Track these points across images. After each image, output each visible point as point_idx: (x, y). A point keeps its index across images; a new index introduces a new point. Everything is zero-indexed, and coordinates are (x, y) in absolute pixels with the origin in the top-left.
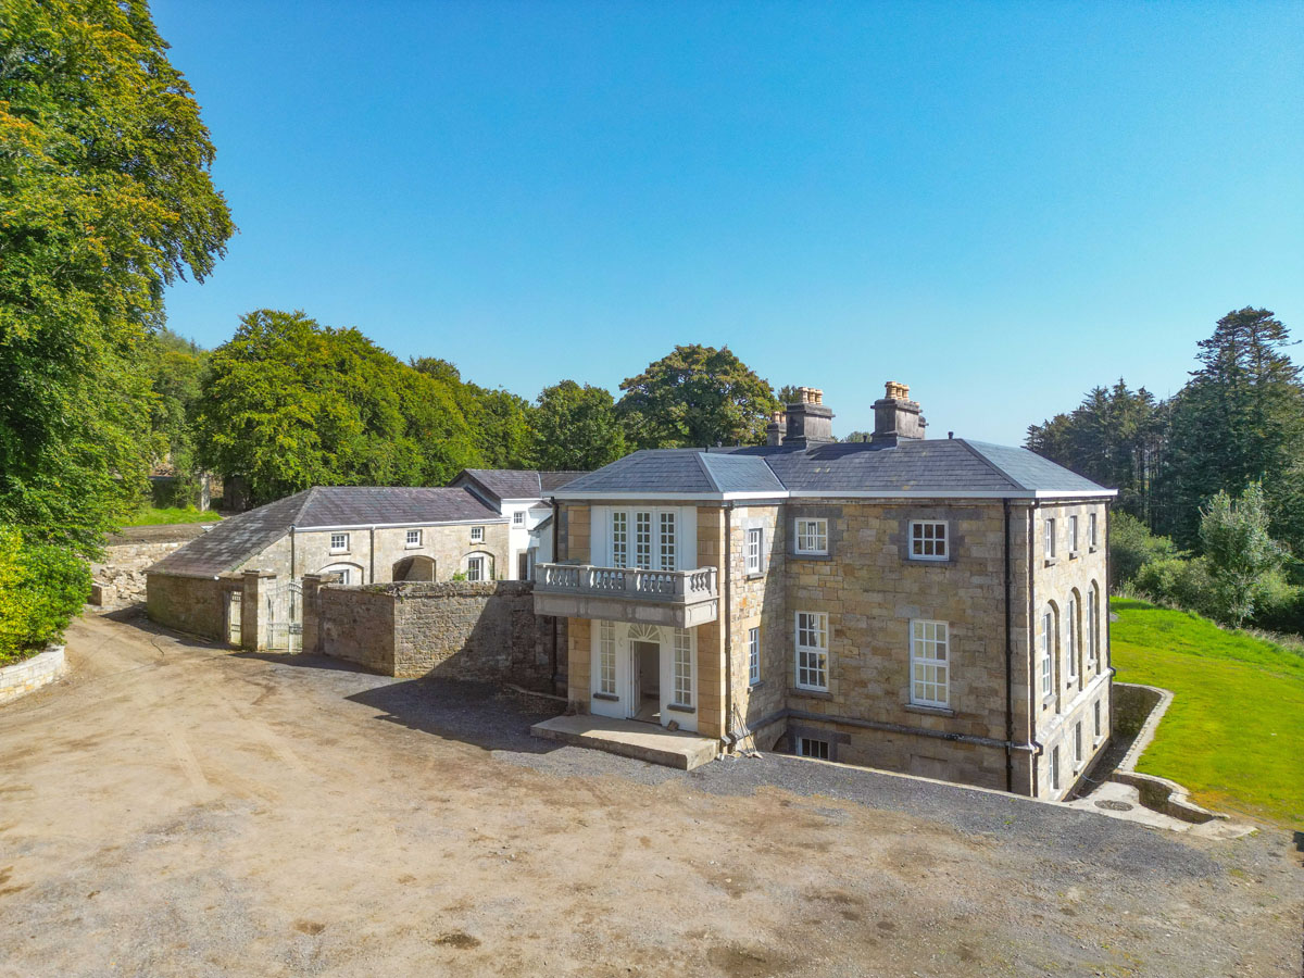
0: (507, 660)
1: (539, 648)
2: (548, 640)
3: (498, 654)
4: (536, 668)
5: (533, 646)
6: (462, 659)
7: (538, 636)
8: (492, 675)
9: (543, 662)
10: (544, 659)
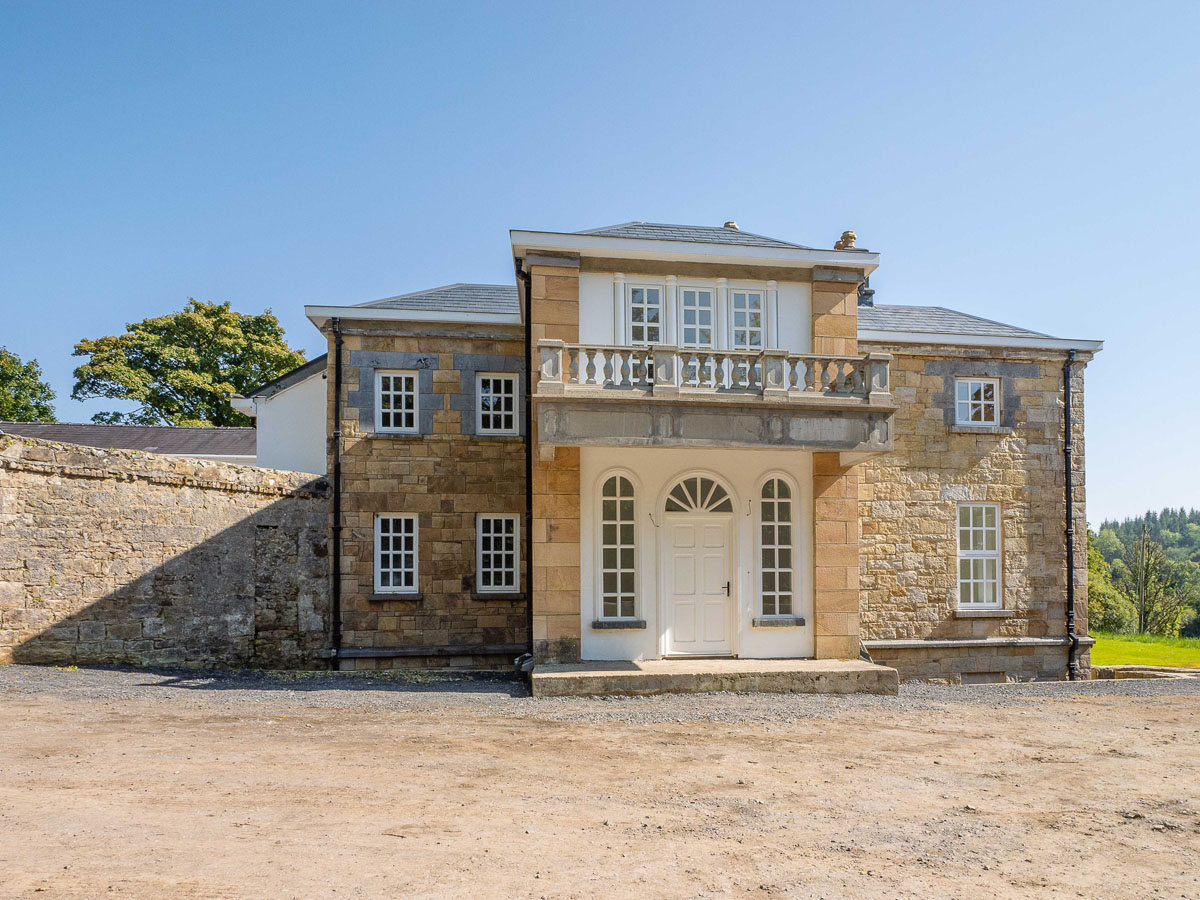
0: (244, 622)
1: (305, 601)
2: (323, 587)
3: (226, 609)
4: (299, 637)
5: (294, 597)
6: (149, 621)
7: (302, 577)
8: (213, 652)
9: (313, 628)
10: (313, 621)
